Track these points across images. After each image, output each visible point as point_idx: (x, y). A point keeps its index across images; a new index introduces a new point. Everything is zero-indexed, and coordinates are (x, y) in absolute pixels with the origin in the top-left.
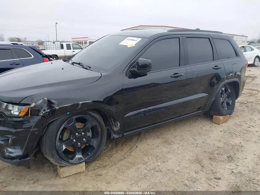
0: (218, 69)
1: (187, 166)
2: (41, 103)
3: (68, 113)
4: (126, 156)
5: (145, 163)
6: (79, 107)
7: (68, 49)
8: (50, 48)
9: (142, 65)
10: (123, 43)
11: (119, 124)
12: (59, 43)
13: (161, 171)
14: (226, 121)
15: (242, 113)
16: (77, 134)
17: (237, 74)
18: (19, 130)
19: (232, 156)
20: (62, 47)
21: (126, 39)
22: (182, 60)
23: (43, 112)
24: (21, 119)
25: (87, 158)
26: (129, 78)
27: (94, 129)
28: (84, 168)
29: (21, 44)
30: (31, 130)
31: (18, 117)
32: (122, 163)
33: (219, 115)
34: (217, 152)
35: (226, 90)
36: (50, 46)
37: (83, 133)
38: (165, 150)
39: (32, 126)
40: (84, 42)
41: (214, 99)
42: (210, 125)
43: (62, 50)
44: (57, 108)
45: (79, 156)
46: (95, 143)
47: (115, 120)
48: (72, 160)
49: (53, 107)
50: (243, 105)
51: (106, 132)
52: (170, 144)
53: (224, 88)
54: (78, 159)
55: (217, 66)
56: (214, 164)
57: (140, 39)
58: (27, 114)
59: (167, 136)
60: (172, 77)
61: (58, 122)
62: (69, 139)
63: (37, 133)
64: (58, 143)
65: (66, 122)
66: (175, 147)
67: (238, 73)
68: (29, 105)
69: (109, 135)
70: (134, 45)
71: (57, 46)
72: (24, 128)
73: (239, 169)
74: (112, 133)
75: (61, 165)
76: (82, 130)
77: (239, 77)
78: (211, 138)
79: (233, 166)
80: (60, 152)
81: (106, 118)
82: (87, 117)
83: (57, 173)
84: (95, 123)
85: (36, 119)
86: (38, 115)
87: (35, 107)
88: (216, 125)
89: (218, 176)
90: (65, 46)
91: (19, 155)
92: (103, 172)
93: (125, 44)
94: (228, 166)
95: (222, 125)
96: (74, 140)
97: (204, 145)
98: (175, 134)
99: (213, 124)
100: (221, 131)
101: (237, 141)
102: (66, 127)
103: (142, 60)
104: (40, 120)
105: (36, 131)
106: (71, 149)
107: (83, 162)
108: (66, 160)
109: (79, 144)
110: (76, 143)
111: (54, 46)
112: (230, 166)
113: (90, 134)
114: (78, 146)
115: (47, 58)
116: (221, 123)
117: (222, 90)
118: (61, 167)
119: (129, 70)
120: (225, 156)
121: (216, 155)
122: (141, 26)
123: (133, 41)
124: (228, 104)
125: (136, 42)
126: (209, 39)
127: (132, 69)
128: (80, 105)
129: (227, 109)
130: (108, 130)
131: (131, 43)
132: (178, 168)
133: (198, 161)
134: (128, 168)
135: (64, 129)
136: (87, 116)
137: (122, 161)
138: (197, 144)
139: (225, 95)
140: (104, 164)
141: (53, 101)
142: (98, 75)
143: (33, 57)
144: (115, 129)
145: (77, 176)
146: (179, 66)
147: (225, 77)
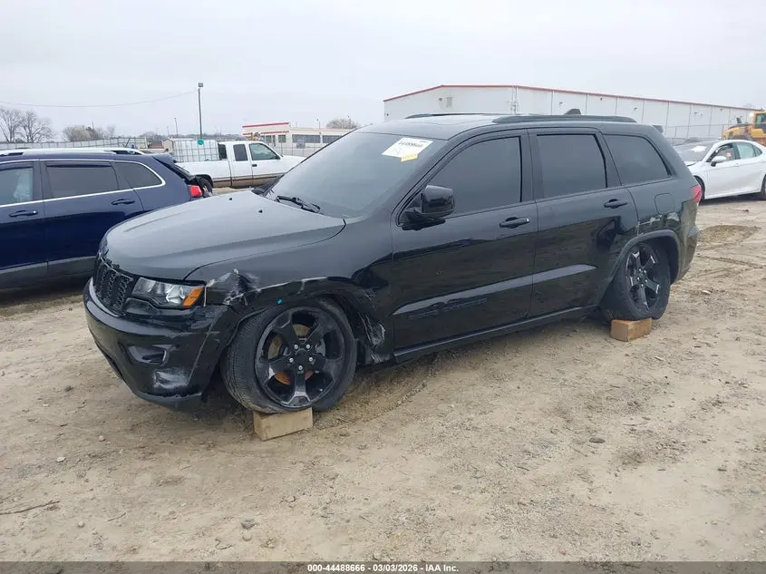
0: (617, 206)
1: (534, 420)
2: (226, 280)
3: (280, 302)
4: (400, 402)
5: (442, 415)
6: (302, 289)
7: (238, 159)
8: (190, 158)
9: (432, 200)
10: (390, 152)
11: (383, 330)
12: (214, 144)
13: (475, 428)
14: (644, 334)
15: (690, 317)
16: (296, 347)
17: (669, 218)
18: (183, 334)
19: (639, 403)
20: (223, 154)
21: (397, 144)
22: (528, 187)
23: (232, 299)
24: (187, 312)
25: (315, 400)
26: (405, 229)
27: (329, 339)
28: (309, 423)
29: (136, 153)
30: (208, 333)
31: (181, 308)
32: (392, 413)
33: (625, 320)
34: (607, 395)
35: (644, 258)
36: (190, 153)
37: (308, 346)
38: (489, 391)
39: (209, 326)
40: (277, 137)
41: (610, 279)
42: (603, 341)
43: (224, 162)
44: (259, 290)
45: (300, 393)
46: (332, 367)
47: (375, 322)
48: (287, 401)
49: (251, 288)
50: (697, 298)
51: (355, 347)
52: (500, 380)
53: (638, 253)
54: (297, 400)
55: (616, 200)
56: (596, 416)
57: (430, 142)
58: (199, 302)
59: (496, 366)
60: (501, 226)
61: (259, 320)
62: (280, 355)
63: (218, 340)
64: (259, 364)
65: (275, 321)
66: (512, 386)
67: (673, 217)
68: (203, 283)
69: (361, 357)
70: (416, 157)
71: (208, 152)
72: (193, 331)
73: (648, 424)
74: (369, 351)
75: (264, 410)
76: (305, 339)
77: (675, 225)
78: (600, 369)
79: (637, 419)
80: (264, 384)
81: (356, 315)
82: (315, 312)
83: (254, 433)
84: (331, 326)
85: (218, 311)
86: (221, 304)
87: (215, 286)
88: (618, 343)
89: (599, 436)
90: (230, 152)
91: (181, 387)
92: (351, 430)
93: (394, 154)
94: (625, 420)
95: (633, 342)
96: (291, 360)
97: (581, 381)
98: (516, 361)
99: (612, 340)
100: (627, 355)
101: (659, 374)
102: (276, 330)
103: (433, 189)
104: (224, 314)
105: (218, 336)
106: (283, 380)
107: (308, 407)
108: (274, 399)
109: (301, 368)
110: (295, 365)
111: (202, 152)
112: (632, 419)
113: (321, 349)
114: (299, 373)
115: (197, 184)
116: (629, 338)
117: (633, 259)
118: (263, 415)
119: (405, 210)
120: (625, 403)
121: (604, 401)
122: (442, 86)
123: (415, 148)
124: (649, 292)
125: (420, 150)
126: (594, 135)
127: (411, 210)
128: (303, 285)
129: (646, 303)
130: (359, 343)
131: (408, 151)
132: (514, 424)
133: (561, 412)
134: (404, 423)
135: (272, 334)
136: (318, 310)
137: (391, 412)
138: (565, 380)
139: (642, 271)
140: (353, 416)
141: (251, 276)
142: (338, 222)
143: (164, 183)
144: (375, 341)
145: (296, 437)
146: (521, 201)
147: (637, 226)
